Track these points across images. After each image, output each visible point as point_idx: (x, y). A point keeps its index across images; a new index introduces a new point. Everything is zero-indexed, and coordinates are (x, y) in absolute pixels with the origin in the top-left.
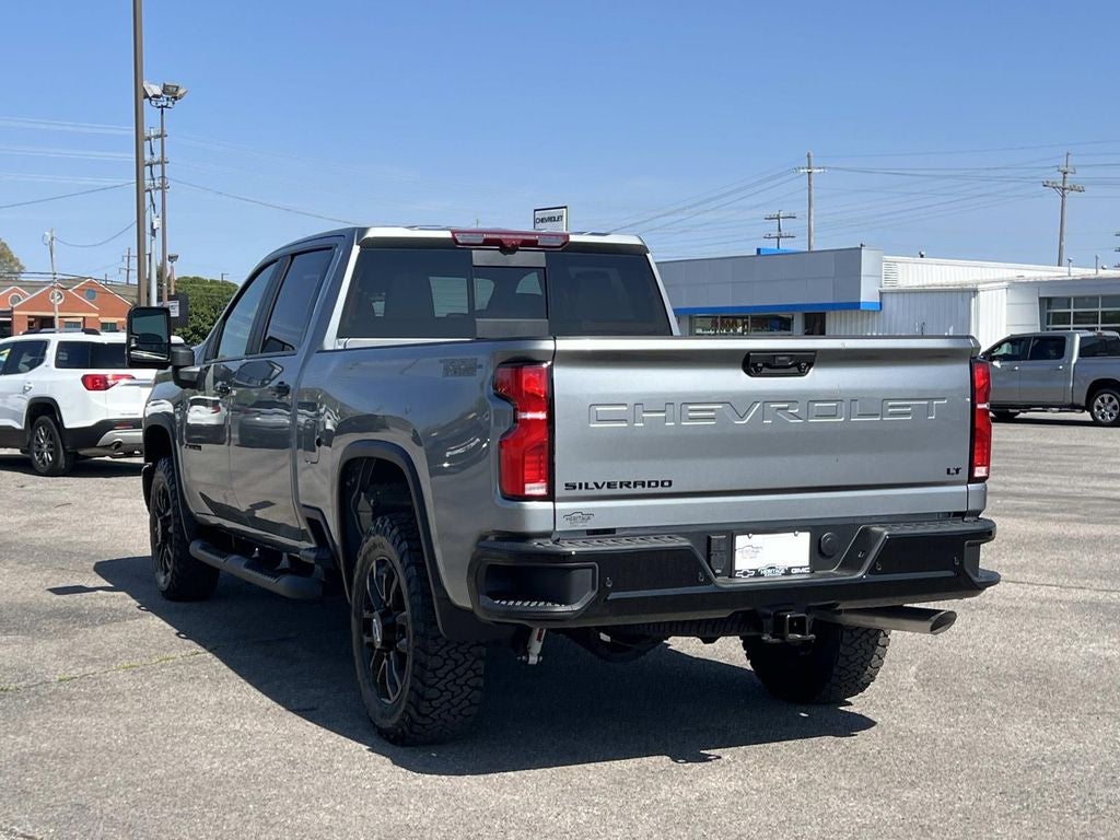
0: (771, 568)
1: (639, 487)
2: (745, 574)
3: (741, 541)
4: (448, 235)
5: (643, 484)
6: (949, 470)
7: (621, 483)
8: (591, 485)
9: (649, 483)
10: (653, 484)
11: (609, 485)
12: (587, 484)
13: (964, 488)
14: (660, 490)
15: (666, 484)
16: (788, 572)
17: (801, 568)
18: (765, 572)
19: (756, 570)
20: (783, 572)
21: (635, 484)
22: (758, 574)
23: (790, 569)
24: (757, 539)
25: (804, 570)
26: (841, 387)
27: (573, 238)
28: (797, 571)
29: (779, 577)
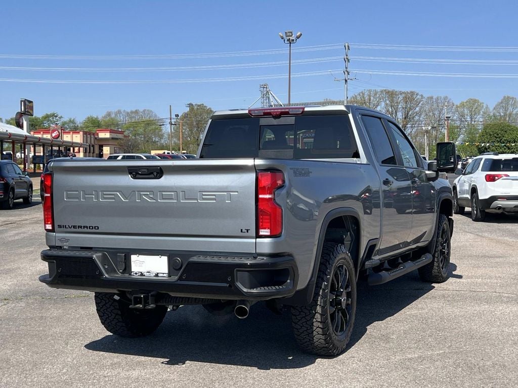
0: (148, 272)
1: (86, 229)
2: (136, 274)
3: (134, 258)
4: (247, 112)
5: (87, 227)
6: (242, 230)
7: (79, 226)
8: (67, 227)
9: (90, 227)
10: (91, 228)
11: (74, 227)
12: (65, 226)
13: (254, 240)
14: (94, 230)
15: (97, 228)
16: (157, 275)
17: (163, 274)
18: (145, 274)
19: (141, 273)
20: (154, 275)
21: (84, 227)
22: (142, 274)
23: (158, 273)
24: (142, 258)
25: (165, 275)
26: (176, 185)
27: (306, 109)
28: (162, 275)
29: (152, 276)
